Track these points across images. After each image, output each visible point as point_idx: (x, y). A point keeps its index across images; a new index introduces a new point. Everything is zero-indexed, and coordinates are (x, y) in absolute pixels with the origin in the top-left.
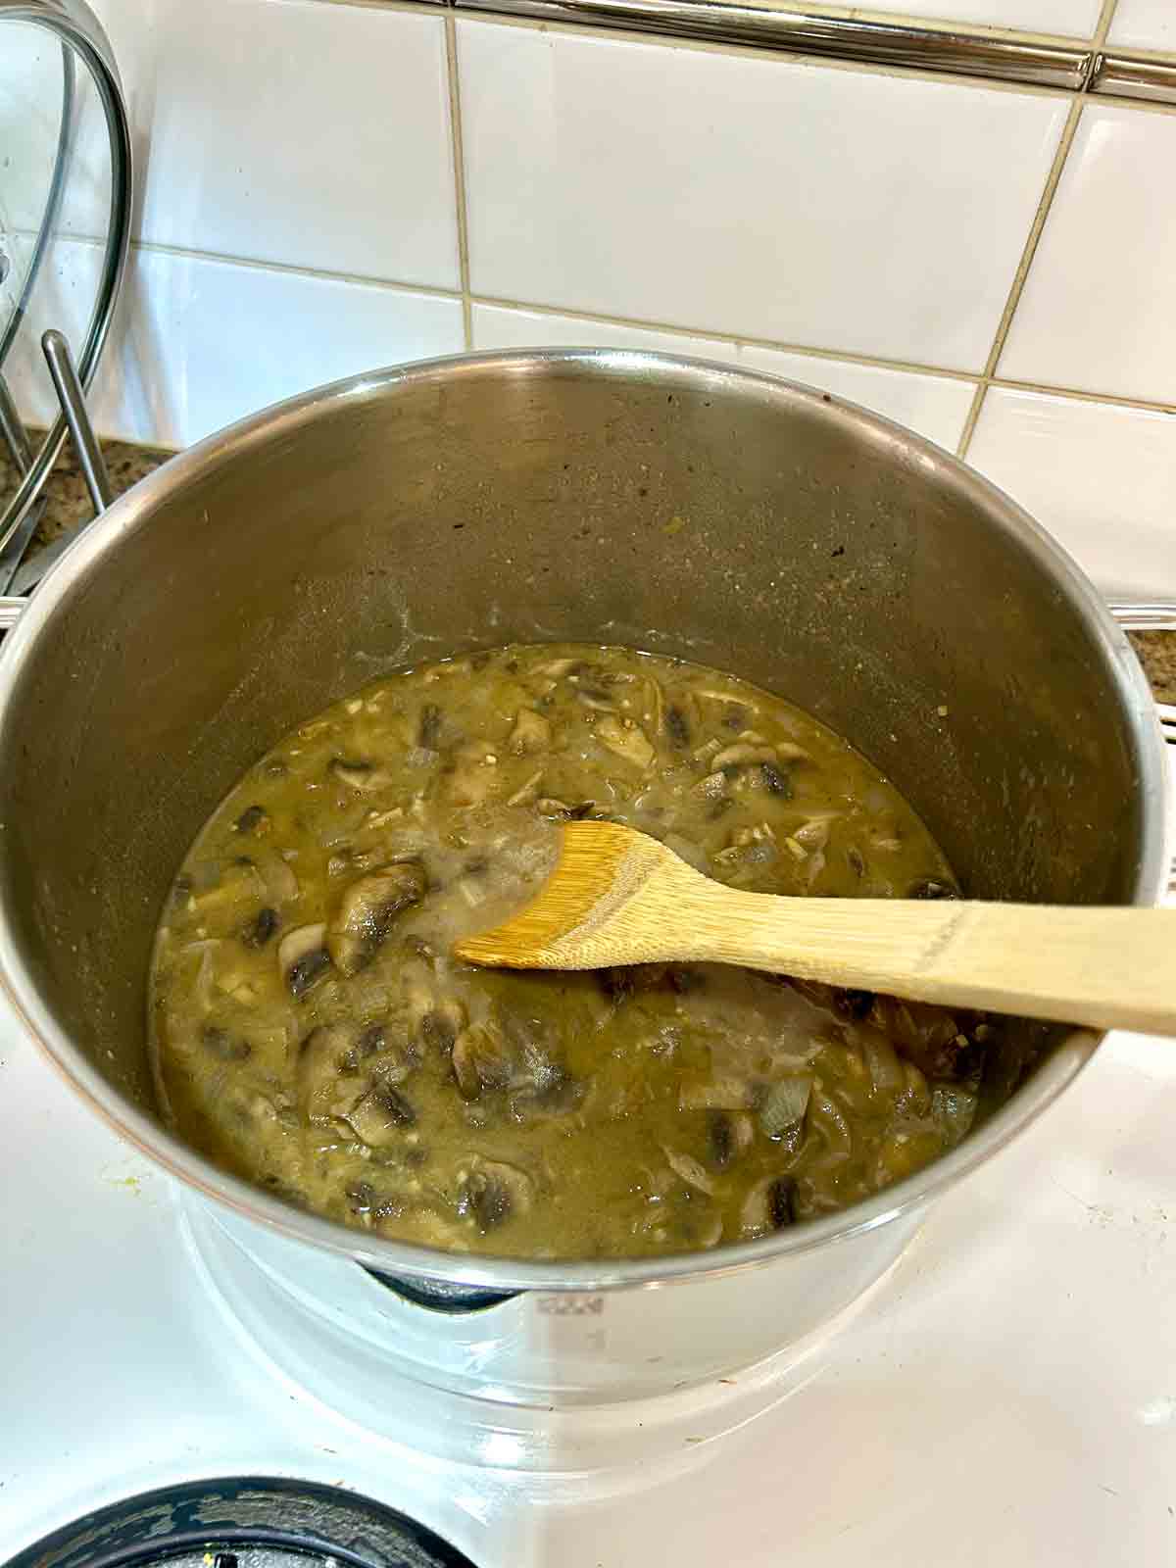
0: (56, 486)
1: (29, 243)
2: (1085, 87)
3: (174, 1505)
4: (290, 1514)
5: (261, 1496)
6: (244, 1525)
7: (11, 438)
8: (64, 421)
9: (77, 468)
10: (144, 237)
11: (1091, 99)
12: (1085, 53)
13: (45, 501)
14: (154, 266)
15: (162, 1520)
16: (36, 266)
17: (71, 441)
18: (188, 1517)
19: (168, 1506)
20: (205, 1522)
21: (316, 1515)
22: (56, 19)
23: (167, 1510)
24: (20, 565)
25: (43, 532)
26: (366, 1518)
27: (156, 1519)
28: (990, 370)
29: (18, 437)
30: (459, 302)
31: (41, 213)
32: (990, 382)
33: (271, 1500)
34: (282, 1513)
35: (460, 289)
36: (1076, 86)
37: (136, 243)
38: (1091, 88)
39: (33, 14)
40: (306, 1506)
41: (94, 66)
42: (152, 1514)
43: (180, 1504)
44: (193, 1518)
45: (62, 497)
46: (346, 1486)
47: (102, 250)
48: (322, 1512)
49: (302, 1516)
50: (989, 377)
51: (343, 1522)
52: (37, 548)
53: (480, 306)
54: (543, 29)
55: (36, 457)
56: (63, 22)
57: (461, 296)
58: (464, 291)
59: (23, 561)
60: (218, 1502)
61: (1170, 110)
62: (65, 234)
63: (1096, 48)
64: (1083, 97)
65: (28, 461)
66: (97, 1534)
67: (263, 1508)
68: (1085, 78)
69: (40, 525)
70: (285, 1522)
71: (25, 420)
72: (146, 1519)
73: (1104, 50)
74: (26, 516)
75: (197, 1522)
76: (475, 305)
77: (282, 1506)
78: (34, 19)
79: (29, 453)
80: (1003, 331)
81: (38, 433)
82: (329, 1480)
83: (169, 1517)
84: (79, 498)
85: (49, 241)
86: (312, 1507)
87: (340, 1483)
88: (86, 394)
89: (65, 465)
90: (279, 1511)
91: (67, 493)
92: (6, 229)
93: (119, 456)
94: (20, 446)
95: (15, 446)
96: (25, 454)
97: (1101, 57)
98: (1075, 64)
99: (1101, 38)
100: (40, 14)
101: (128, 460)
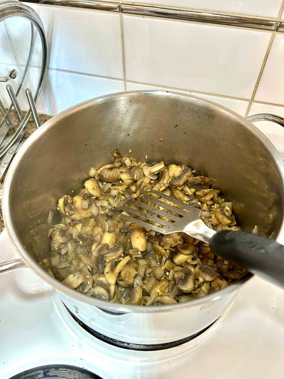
0: (29, 125)
1: (24, 68)
2: (276, 30)
3: (44, 371)
4: (71, 374)
5: (64, 369)
6: (60, 376)
7: (18, 113)
8: (31, 110)
9: (34, 121)
10: (50, 67)
11: (277, 33)
12: (275, 21)
13: (26, 128)
14: (52, 73)
15: (41, 374)
16: (25, 74)
17: (32, 114)
18: (47, 374)
19: (42, 371)
20: (51, 375)
21: (77, 375)
22: (29, 16)
23: (42, 372)
24: (19, 144)
25: (26, 136)
26: (89, 376)
27: (39, 373)
28: (252, 99)
29: (20, 113)
30: (123, 82)
31: (27, 62)
32: (252, 102)
33: (67, 371)
34: (69, 374)
35: (124, 79)
36: (274, 29)
37: (48, 68)
38: (277, 30)
39: (22, 15)
40: (75, 373)
41: (38, 28)
42: (39, 372)
43: (45, 370)
44: (48, 374)
45: (30, 127)
46: (85, 368)
47: (41, 70)
48: (79, 374)
49: (74, 375)
50: (252, 100)
51: (84, 377)
52: (24, 139)
53: (128, 83)
54: (143, 17)
55: (24, 118)
56: (30, 17)
57: (124, 81)
58: (125, 80)
59: (20, 142)
60: (54, 370)
61: (283, 33)
62: (32, 66)
63: (278, 20)
64: (275, 32)
65: (22, 119)
66: (25, 376)
67: (65, 373)
68: (275, 28)
69: (25, 134)
70: (70, 376)
71: (22, 109)
72: (37, 373)
73: (280, 21)
74: (21, 132)
75: (49, 375)
76: (127, 83)
77: (69, 372)
78: (23, 16)
79: (23, 118)
80: (255, 89)
81: (25, 112)
82: (81, 366)
83: (42, 374)
84: (34, 128)
85: (28, 68)
86: (76, 373)
87: (84, 367)
88: (36, 104)
89: (31, 120)
90: (69, 373)
91: (31, 126)
92: (19, 65)
93: (44, 118)
94: (20, 115)
95: (19, 115)
96: (22, 117)
97: (279, 23)
98: (273, 24)
99: (279, 18)
100: (25, 15)
101: (46, 119)
